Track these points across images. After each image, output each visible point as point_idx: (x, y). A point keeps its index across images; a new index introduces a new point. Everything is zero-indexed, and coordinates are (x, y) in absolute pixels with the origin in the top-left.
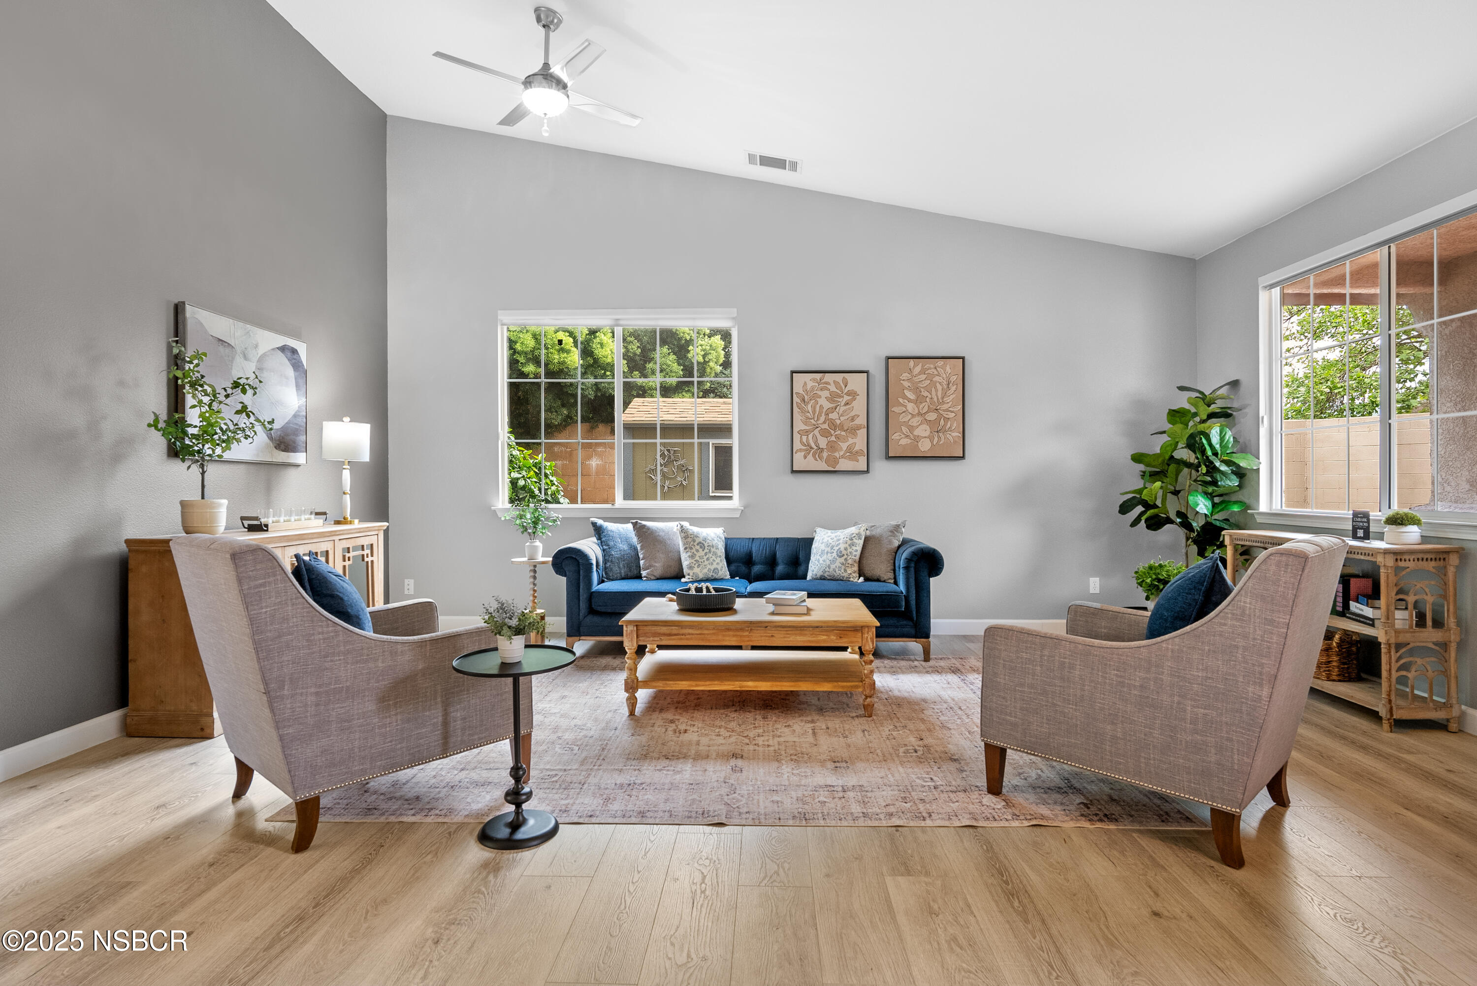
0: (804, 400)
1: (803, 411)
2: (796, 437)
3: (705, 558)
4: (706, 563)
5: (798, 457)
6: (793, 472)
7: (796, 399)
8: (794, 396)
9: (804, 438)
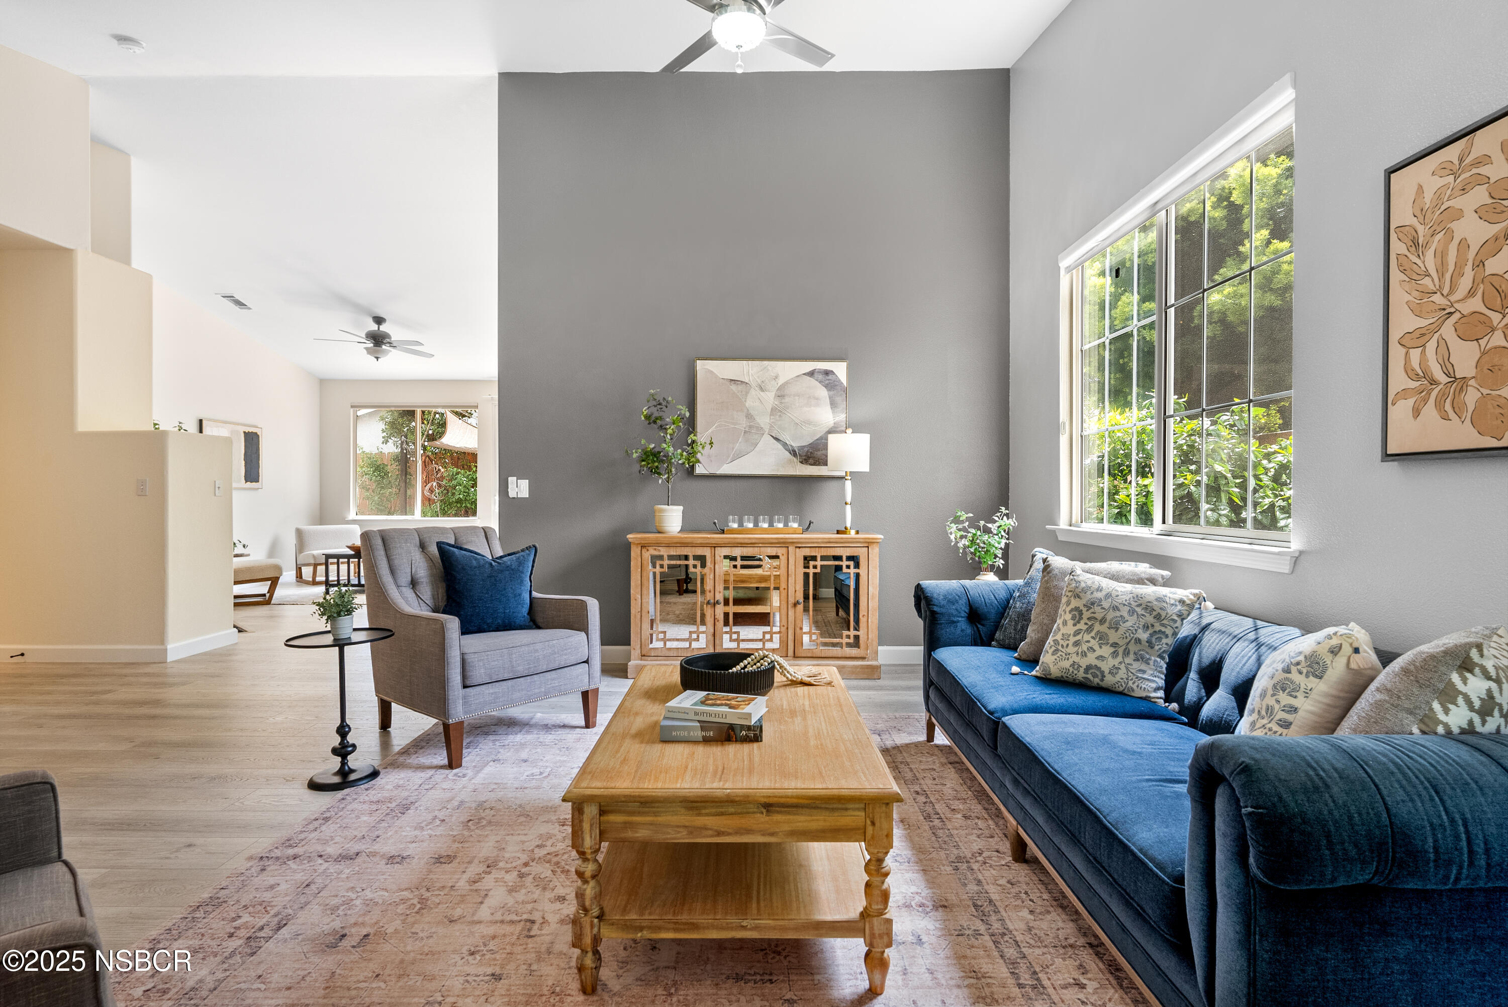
0: (1415, 243)
1: (1413, 275)
2: (1397, 353)
3: (1073, 639)
4: (1072, 649)
5: (1400, 411)
6: (1387, 457)
7: (1397, 247)
8: (1393, 236)
9: (1415, 354)
